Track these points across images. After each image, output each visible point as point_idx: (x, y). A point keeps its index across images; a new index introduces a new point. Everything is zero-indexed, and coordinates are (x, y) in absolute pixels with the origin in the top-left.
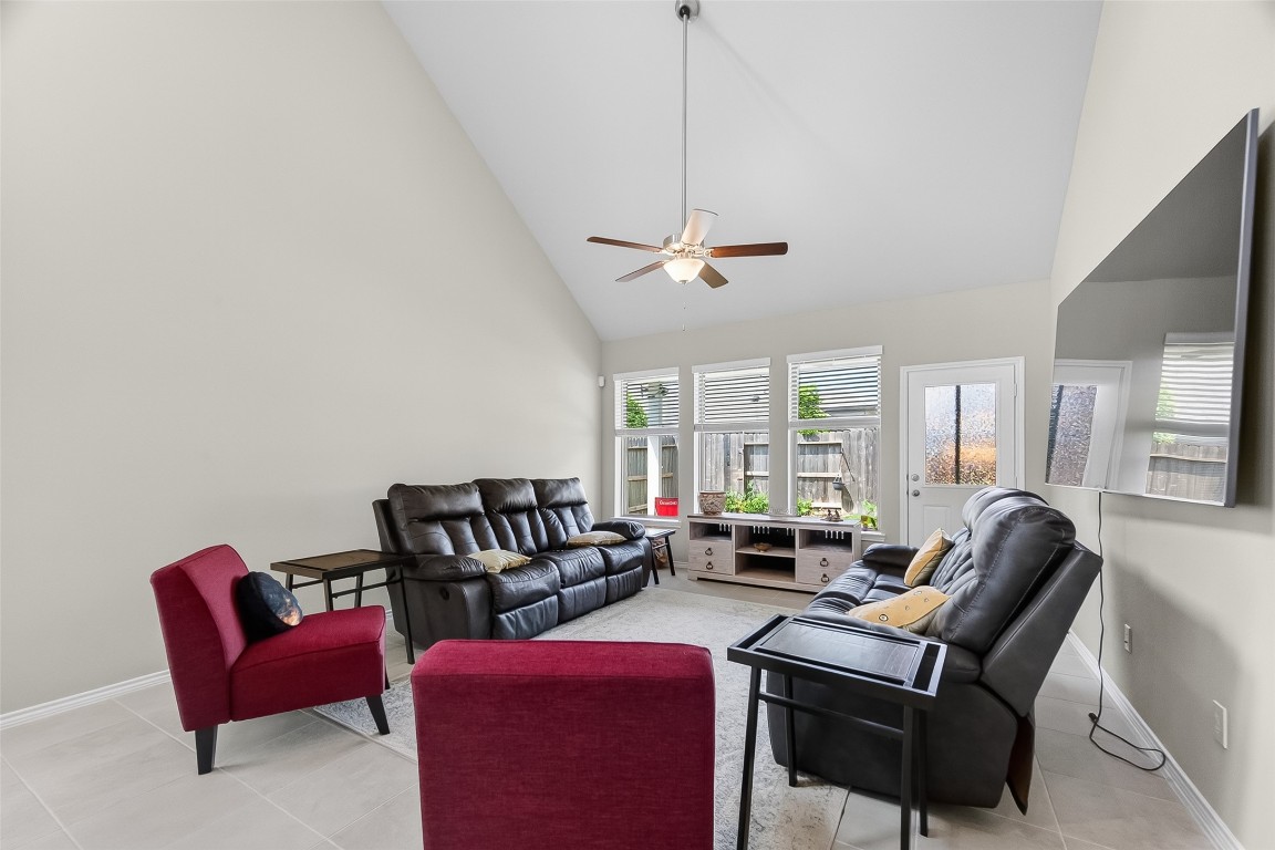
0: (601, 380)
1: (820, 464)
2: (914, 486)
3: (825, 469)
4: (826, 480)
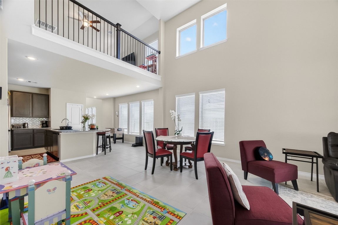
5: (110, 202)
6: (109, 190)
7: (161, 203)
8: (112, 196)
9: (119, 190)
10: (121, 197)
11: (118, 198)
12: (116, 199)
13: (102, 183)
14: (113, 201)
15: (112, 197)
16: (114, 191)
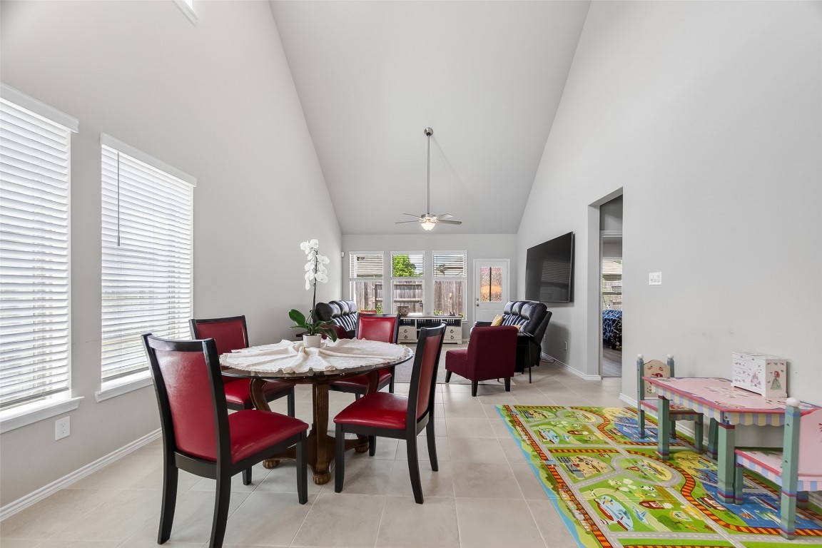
0: (343, 253)
1: (412, 294)
2: (477, 302)
3: (414, 297)
4: (415, 302)
5: (587, 451)
6: (586, 476)
7: (508, 419)
8: (581, 460)
9: (562, 466)
10: (563, 451)
11: (569, 451)
12: (575, 451)
13: (611, 518)
14: (581, 451)
15: (581, 457)
16: (574, 468)
